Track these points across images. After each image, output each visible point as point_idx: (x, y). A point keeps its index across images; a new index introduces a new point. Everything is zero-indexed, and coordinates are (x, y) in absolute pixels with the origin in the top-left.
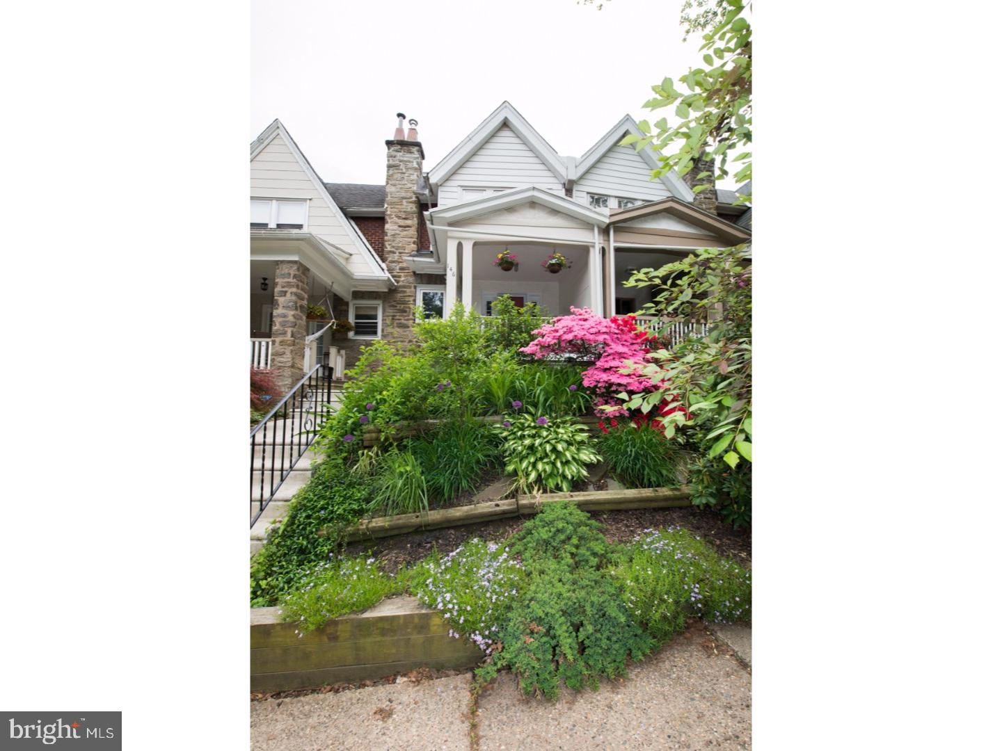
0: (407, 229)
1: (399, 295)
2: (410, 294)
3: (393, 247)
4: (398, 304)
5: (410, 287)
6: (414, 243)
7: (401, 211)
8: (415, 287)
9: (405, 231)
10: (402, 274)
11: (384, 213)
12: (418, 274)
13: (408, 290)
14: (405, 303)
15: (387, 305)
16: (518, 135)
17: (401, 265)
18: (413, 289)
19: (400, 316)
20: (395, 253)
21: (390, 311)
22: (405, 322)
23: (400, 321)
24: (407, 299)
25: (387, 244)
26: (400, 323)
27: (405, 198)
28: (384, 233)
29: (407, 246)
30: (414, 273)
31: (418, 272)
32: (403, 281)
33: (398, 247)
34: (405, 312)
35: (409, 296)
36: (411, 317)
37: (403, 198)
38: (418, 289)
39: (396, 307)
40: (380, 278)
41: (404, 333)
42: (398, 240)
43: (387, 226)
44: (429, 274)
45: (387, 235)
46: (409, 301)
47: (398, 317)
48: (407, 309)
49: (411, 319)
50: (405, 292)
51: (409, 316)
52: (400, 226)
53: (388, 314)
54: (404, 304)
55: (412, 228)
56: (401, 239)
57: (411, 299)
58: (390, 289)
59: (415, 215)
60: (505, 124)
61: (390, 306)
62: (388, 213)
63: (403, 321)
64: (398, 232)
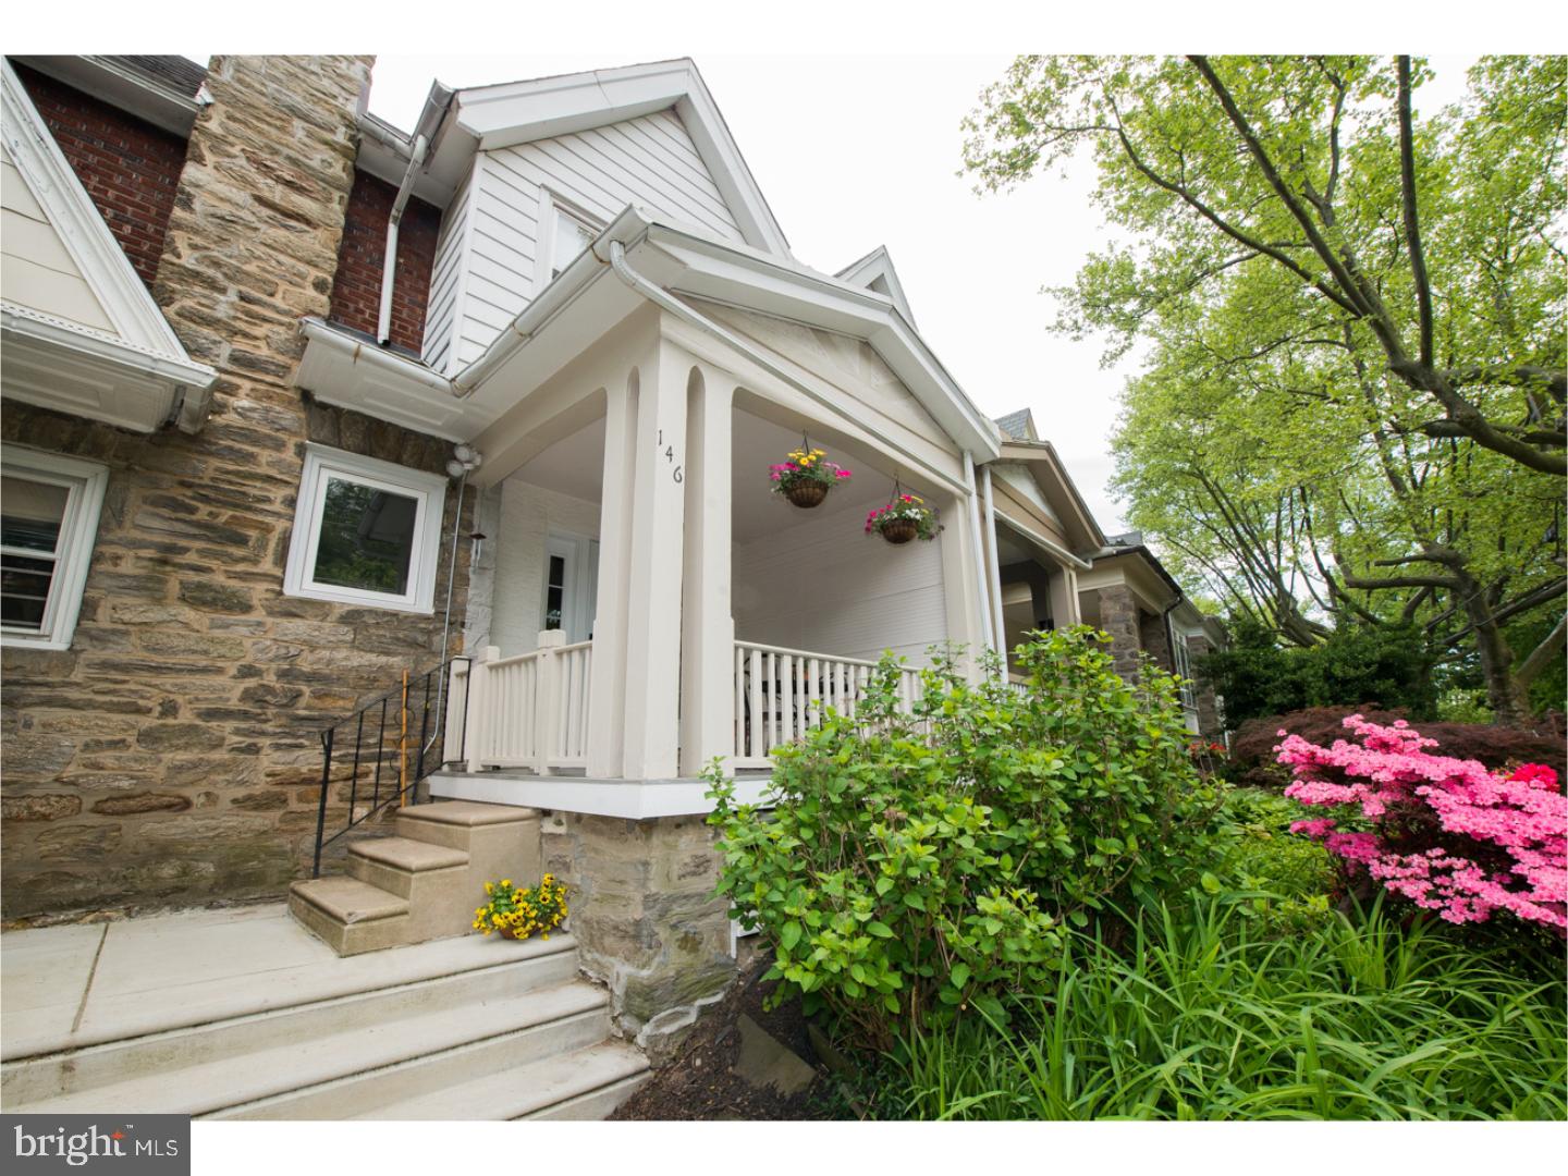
0: (293, 223)
1: (215, 463)
2: (273, 472)
3: (216, 264)
4: (206, 499)
5: (279, 446)
6: (319, 286)
7: (275, 152)
8: (301, 451)
9: (286, 227)
10: (247, 385)
11: (189, 119)
12: (324, 406)
13: (265, 455)
14: (240, 502)
15: (134, 495)
16: (703, 152)
17: (241, 345)
18: (289, 454)
19: (202, 553)
20: (223, 291)
21: (150, 526)
22: (234, 584)
23: (204, 578)
24: (255, 489)
25: (181, 240)
26: (200, 586)
27: (305, 118)
28: (172, 192)
29: (283, 286)
30: (306, 396)
31: (319, 397)
32: (242, 413)
33: (239, 270)
34: (242, 541)
35: (269, 479)
36: (267, 565)
37: (294, 112)
38: (312, 463)
39: (192, 510)
40: (163, 370)
41: (218, 633)
42: (241, 246)
43: (190, 172)
44: (379, 422)
45: (187, 204)
46: (268, 500)
47: (191, 558)
48: (253, 534)
49: (265, 576)
50: (250, 458)
51: (256, 562)
52: (260, 200)
53: (137, 534)
54: (236, 506)
55: (319, 233)
56: (260, 251)
57: (278, 494)
58: (168, 427)
59: (336, 195)
60: (675, 110)
61: (156, 502)
62: (213, 126)
63: (219, 579)
64: (245, 214)
